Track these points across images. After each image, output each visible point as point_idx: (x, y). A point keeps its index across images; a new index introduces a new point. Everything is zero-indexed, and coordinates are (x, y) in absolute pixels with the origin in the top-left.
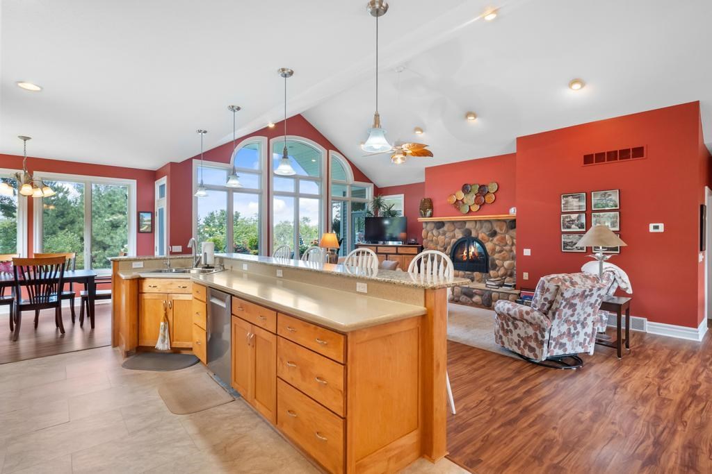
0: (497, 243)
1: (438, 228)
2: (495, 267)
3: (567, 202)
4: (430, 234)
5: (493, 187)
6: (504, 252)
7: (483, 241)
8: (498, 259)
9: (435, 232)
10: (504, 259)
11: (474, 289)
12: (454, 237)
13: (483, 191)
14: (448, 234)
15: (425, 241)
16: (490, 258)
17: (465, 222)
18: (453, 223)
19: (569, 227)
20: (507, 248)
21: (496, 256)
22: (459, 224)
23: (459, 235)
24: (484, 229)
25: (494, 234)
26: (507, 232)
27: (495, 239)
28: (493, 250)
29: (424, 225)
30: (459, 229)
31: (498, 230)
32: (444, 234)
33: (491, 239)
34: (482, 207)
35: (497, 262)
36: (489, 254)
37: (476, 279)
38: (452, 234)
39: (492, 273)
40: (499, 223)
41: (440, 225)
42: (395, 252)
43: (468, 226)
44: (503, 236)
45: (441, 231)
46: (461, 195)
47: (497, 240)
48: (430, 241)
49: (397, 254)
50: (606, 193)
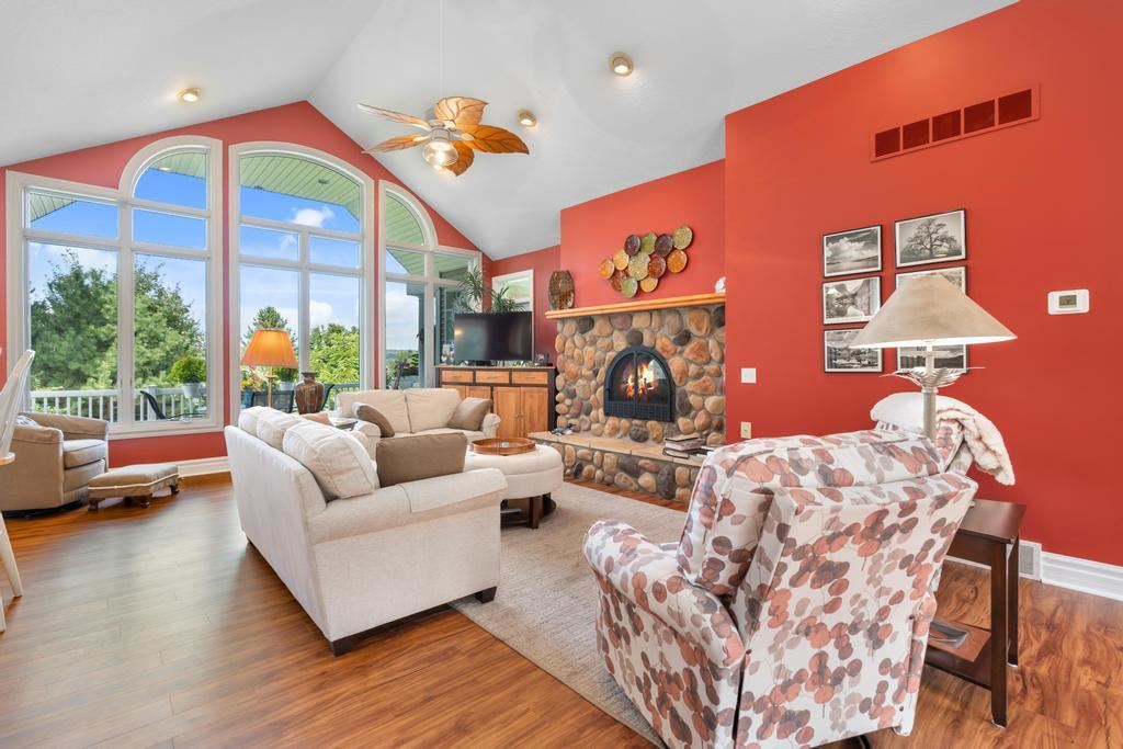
0: (691, 358)
1: (583, 331)
2: (687, 409)
3: (836, 252)
4: (568, 344)
5: (682, 238)
6: (705, 377)
7: (664, 355)
8: (692, 392)
9: (578, 339)
10: (705, 393)
11: (641, 458)
12: (610, 347)
13: (663, 248)
14: (601, 343)
15: (560, 357)
16: (678, 391)
17: (630, 315)
18: (609, 317)
19: (841, 313)
20: (712, 367)
21: (690, 386)
22: (619, 320)
23: (621, 344)
24: (665, 330)
25: (684, 338)
26: (711, 332)
27: (688, 349)
28: (684, 374)
29: (559, 326)
30: (621, 330)
31: (693, 330)
32: (593, 343)
33: (679, 348)
34: (663, 281)
35: (692, 399)
36: (677, 381)
37: (653, 435)
38: (608, 341)
39: (681, 422)
40: (694, 314)
41: (586, 323)
42: (507, 381)
43: (638, 323)
44: (703, 341)
45: (588, 336)
46: (622, 259)
47: (692, 351)
48: (568, 357)
49: (511, 384)
50: (930, 222)
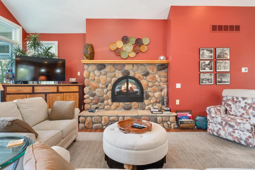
0: (150, 80)
1: (100, 69)
2: (148, 97)
3: (203, 53)
4: (92, 74)
5: (146, 41)
6: (154, 87)
7: (139, 79)
8: (150, 92)
9: (97, 73)
10: (155, 91)
11: (142, 116)
12: (115, 76)
13: (139, 42)
14: (109, 74)
15: (86, 80)
16: (145, 91)
17: (124, 65)
18: (114, 65)
19: (204, 69)
20: (157, 83)
21: (149, 89)
22: (119, 66)
23: (119, 75)
24: (139, 71)
25: (147, 74)
26: (156, 73)
27: (148, 77)
28: (148, 86)
29: (86, 67)
30: (119, 70)
31: (150, 71)
32: (105, 74)
33: (145, 78)
34: (138, 54)
35: (150, 93)
36: (144, 88)
37: (133, 107)
38: (113, 74)
39: (146, 102)
40: (151, 66)
41: (102, 67)
42: (56, 91)
43: (127, 68)
44: (154, 75)
45: (103, 71)
46: (120, 44)
47: (150, 78)
48: (92, 80)
49: (58, 92)
50: (223, 49)
